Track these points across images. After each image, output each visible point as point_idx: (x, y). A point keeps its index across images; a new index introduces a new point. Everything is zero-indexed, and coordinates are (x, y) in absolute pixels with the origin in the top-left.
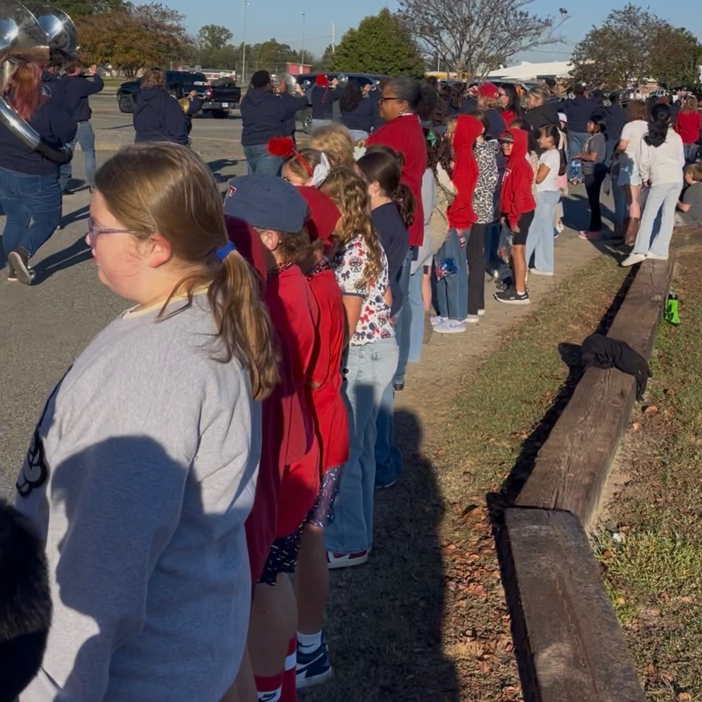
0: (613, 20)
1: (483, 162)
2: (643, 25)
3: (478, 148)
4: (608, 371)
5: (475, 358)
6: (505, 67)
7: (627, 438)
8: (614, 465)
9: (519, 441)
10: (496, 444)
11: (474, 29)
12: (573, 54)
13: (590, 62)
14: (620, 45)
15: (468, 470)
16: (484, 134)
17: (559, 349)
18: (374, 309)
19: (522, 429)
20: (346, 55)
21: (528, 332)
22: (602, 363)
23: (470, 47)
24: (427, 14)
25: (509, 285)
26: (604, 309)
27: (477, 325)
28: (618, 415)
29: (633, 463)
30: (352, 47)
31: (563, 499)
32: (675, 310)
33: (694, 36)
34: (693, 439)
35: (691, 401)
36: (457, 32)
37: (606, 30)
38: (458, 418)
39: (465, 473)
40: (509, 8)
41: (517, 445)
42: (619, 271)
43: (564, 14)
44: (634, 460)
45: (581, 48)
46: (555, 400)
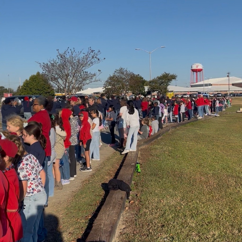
0: (116, 73)
1: (74, 124)
2: (126, 74)
3: (71, 119)
4: (117, 191)
5: (73, 192)
6: (83, 90)
7: (124, 213)
8: (120, 222)
9: (88, 219)
10: (80, 221)
11: (70, 78)
12: (104, 85)
13: (110, 87)
14: (119, 81)
15: (70, 232)
16: (73, 114)
17: (101, 185)
18: (33, 183)
19: (89, 215)
20: (25, 89)
21: (91, 181)
22: (115, 188)
23: (69, 84)
24: (53, 73)
25: (85, 165)
26: (116, 170)
27: (74, 180)
28: (120, 206)
29: (126, 221)
30: (27, 86)
31: (102, 237)
32: (139, 167)
33: (142, 77)
34: (145, 210)
35: (144, 197)
36: (64, 79)
37: (114, 76)
38: (67, 214)
39: (69, 233)
40: (81, 70)
41: (87, 221)
42: (121, 156)
43: (100, 72)
44: (127, 220)
45: (107, 82)
46: (100, 203)
